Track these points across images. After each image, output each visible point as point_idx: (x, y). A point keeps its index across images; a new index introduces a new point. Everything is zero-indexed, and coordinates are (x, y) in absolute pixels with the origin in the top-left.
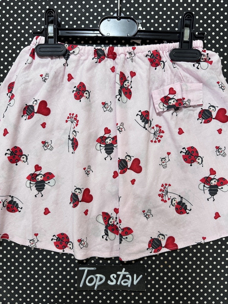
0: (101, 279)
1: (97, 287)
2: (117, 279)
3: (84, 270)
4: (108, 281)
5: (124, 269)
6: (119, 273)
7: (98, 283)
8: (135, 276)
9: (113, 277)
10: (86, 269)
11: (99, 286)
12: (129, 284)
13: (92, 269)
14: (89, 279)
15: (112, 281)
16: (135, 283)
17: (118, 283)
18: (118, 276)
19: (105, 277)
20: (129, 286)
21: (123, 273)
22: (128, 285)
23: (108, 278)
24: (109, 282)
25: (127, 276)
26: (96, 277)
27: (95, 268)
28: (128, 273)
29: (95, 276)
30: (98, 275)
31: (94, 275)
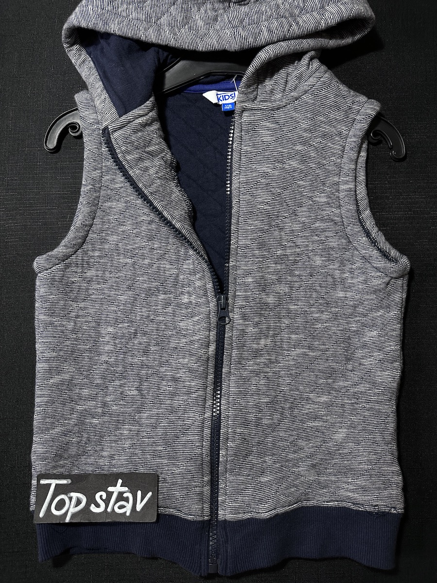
0: (79, 502)
1: (70, 517)
2: (107, 502)
3: (50, 485)
4: (90, 506)
5: (120, 481)
6: (110, 489)
7: (73, 510)
8: (139, 493)
9: (101, 496)
10: (54, 482)
11: (74, 515)
12: (128, 510)
13: (64, 482)
14: (57, 501)
15: (98, 506)
16: (139, 507)
17: (109, 510)
18: (110, 494)
19: (86, 499)
20: (128, 514)
21: (118, 488)
22: (126, 512)
23: (91, 500)
24: (93, 508)
25: (125, 495)
26: (71, 499)
27: (70, 481)
28: (126, 489)
29: (69, 496)
30: (74, 495)
31: (66, 494)
